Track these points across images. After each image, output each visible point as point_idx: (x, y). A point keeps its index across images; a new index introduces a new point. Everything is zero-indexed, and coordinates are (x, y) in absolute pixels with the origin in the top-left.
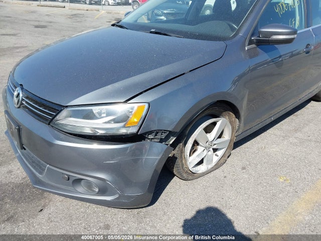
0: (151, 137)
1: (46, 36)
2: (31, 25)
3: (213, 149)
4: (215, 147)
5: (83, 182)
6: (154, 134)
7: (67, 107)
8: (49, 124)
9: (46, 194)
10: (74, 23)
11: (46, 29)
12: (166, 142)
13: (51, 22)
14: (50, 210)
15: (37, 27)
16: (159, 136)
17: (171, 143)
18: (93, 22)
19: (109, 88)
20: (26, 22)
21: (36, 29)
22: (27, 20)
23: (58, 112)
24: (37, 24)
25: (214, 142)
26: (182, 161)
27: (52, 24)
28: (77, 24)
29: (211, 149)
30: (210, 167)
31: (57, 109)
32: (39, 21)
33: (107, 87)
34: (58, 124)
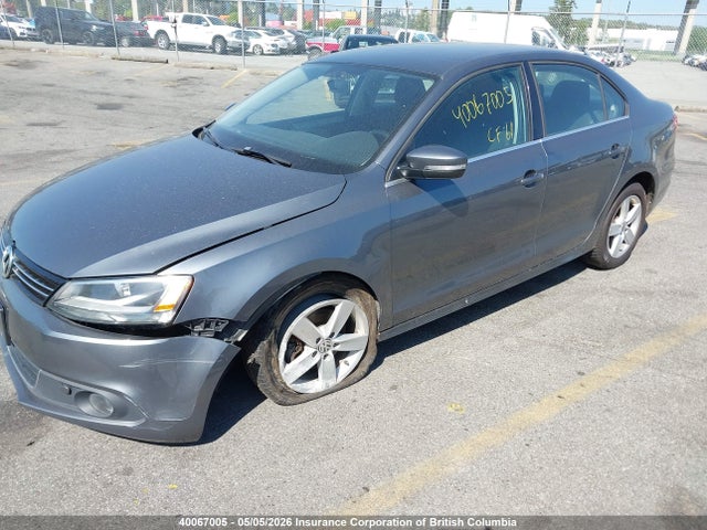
0: (199, 328)
1: (114, 128)
2: (91, 102)
3: (334, 352)
4: (337, 348)
5: (92, 397)
6: (203, 324)
7: (70, 279)
8: (44, 306)
9: (45, 420)
10: (178, 99)
11: (120, 112)
12: (229, 337)
13: (131, 97)
14: (46, 443)
15: (102, 107)
16: (213, 328)
17: (240, 339)
18: (216, 95)
19: (135, 251)
20: (81, 96)
21: (100, 112)
22: (85, 92)
23: (58, 287)
24: (103, 100)
25: (335, 340)
26: (270, 371)
27: (133, 101)
28: (185, 99)
29: (330, 353)
30: (332, 383)
31: (57, 282)
32: (108, 94)
33: (131, 250)
34: (58, 307)
